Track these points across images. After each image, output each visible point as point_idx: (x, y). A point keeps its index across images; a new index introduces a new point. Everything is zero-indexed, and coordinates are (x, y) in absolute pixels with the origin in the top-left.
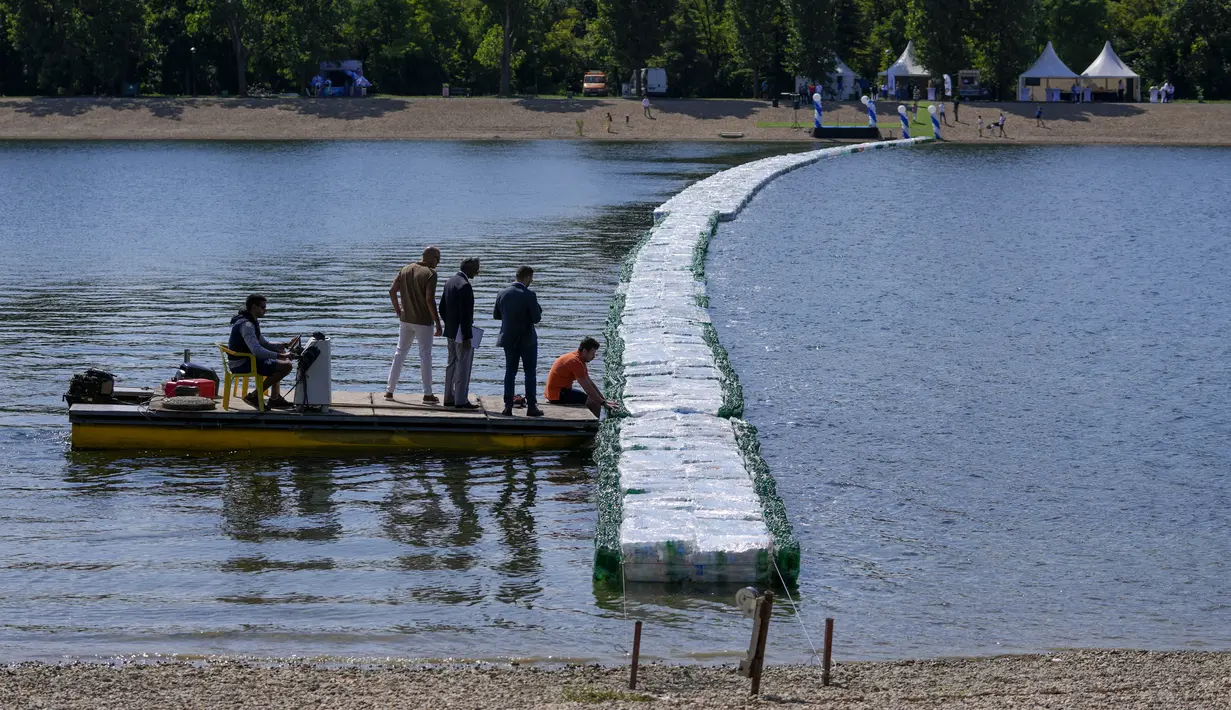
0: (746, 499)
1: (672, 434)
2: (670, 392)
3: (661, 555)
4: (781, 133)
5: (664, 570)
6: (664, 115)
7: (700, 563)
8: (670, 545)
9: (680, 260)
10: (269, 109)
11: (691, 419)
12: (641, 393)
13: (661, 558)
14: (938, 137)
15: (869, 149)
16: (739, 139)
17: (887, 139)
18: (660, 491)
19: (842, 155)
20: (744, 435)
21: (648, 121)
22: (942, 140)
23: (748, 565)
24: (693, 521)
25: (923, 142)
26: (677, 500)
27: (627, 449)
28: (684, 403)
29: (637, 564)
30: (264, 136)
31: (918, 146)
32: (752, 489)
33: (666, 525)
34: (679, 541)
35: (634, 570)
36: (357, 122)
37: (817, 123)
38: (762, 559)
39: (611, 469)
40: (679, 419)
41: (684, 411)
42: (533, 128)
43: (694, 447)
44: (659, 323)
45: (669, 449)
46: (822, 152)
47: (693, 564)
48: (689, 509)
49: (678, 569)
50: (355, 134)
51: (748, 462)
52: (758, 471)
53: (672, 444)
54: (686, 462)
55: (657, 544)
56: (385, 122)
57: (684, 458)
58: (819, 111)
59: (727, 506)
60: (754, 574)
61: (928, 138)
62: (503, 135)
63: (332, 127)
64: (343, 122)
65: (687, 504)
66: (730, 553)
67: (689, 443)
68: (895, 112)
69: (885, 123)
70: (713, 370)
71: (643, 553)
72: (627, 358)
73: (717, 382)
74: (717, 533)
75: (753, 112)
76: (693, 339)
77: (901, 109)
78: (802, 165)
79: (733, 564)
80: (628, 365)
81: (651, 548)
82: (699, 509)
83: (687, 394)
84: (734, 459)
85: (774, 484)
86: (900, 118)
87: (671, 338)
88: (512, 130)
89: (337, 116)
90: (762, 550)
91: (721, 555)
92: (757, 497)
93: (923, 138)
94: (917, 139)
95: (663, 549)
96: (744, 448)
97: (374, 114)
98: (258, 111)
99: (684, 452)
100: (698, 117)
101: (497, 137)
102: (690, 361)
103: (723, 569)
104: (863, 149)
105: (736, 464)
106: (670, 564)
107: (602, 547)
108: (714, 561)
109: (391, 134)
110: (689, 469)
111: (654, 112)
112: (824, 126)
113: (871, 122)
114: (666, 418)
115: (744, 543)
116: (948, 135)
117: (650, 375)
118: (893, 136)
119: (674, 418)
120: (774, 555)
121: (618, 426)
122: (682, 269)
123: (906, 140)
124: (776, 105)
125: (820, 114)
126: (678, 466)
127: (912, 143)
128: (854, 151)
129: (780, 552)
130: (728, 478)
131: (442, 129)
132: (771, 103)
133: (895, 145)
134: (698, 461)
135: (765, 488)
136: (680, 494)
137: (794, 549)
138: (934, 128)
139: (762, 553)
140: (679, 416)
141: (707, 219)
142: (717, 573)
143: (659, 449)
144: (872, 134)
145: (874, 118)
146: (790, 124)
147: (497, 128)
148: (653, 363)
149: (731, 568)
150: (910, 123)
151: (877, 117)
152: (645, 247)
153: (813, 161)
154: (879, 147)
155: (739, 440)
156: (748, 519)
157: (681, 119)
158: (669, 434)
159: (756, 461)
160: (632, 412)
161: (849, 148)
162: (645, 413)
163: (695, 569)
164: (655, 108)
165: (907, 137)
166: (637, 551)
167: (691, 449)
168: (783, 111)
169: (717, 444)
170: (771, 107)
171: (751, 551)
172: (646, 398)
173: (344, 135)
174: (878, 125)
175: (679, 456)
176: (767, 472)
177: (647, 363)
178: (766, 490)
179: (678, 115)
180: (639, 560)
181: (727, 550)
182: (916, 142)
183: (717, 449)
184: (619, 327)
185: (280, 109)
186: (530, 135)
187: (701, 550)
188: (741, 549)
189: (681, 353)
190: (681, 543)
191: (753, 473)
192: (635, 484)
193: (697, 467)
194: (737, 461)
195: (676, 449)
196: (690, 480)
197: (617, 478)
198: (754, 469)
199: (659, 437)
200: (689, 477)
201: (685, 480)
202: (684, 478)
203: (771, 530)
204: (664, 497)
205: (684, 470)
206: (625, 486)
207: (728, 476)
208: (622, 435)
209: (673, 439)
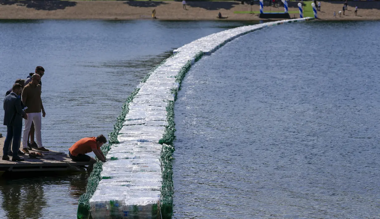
0: (157, 180)
1: (133, 151)
2: (140, 132)
3: (108, 207)
4: (244, 16)
5: (109, 214)
6: (192, 8)
7: (126, 210)
8: (112, 203)
9: (172, 73)
10: (13, 5)
11: (144, 144)
12: (127, 132)
13: (108, 208)
14: (316, 17)
15: (285, 23)
16: (225, 19)
17: (292, 18)
18: (118, 177)
19: (274, 25)
20: (166, 151)
21: (185, 11)
22: (318, 18)
23: (147, 211)
24: (128, 191)
25: (309, 19)
26: (124, 181)
28: (144, 138)
29: (96, 211)
30: (10, 17)
31: (308, 22)
32: (161, 176)
33: (114, 193)
34: (116, 201)
35: (95, 214)
36: (53, 11)
37: (261, 11)
38: (155, 209)
39: (98, 167)
40: (139, 144)
41: (142, 141)
42: (133, 14)
44: (148, 101)
45: (127, 158)
46: (264, 24)
47: (122, 211)
48: (128, 186)
49: (116, 213)
50: (52, 17)
51: (163, 164)
52: (167, 168)
53: (130, 156)
54: (134, 164)
55: (106, 202)
56: (65, 11)
57: (134, 162)
58: (262, 6)
59: (146, 184)
60: (151, 216)
61: (311, 18)
62: (119, 18)
63: (41, 14)
64: (46, 12)
65: (128, 183)
66: (140, 206)
67: (138, 155)
68: (296, 6)
69: (292, 11)
70: (165, 122)
71: (99, 206)
72: (128, 117)
73: (164, 127)
74: (137, 196)
75: (232, 7)
76: (161, 108)
77: (299, 4)
78: (255, 30)
79: (141, 211)
80: (127, 120)
81: (103, 204)
82: (132, 186)
83: (147, 133)
84: (156, 163)
85: (172, 174)
86: (299, 9)
87: (150, 108)
88: (123, 15)
89: (44, 9)
90: (154, 204)
91: (135, 207)
92: (162, 180)
93: (309, 18)
94: (306, 18)
95: (108, 204)
96: (163, 157)
97: (60, 8)
98: (8, 6)
99: (134, 159)
100: (207, 9)
101: (116, 18)
102: (155, 118)
103: (137, 213)
104: (282, 23)
105: (157, 165)
106: (112, 211)
107: (81, 204)
108: (132, 209)
109: (68, 17)
110: (135, 167)
111: (187, 7)
112: (264, 12)
113: (285, 11)
114: (133, 144)
115: (146, 201)
116: (321, 16)
117: (135, 125)
118: (296, 17)
119: (137, 144)
120: (161, 206)
121: (110, 147)
122: (171, 77)
123: (302, 19)
124: (243, 3)
125: (263, 8)
126: (129, 166)
127: (304, 20)
128: (279, 24)
129: (163, 205)
131: (92, 14)
132: (240, 2)
133: (296, 21)
134: (140, 164)
135: (167, 176)
136: (126, 179)
137: (169, 204)
138: (314, 13)
139: (154, 206)
140: (139, 143)
141: (195, 55)
142: (134, 215)
143: (123, 158)
144: (286, 16)
145: (287, 8)
146: (249, 12)
147: (116, 14)
148: (138, 119)
149: (141, 213)
150: (303, 11)
151: (289, 8)
152: (159, 67)
153: (260, 29)
154: (290, 22)
155: (162, 153)
156: (154, 190)
157: (200, 10)
158: (131, 151)
159: (167, 164)
160: (119, 141)
161: (276, 22)
162: (125, 141)
163: (124, 213)
164: (188, 5)
165: (302, 17)
166: (97, 205)
167: (138, 158)
168: (246, 6)
169: (151, 155)
170: (241, 5)
171: (149, 205)
172: (129, 135)
173: (47, 17)
174: (289, 12)
175: (131, 161)
176: (171, 169)
177: (135, 119)
178: (168, 177)
179: (198, 8)
180: (98, 210)
181: (138, 204)
182: (306, 20)
183: (150, 158)
184: (130, 103)
185: (17, 5)
186: (131, 17)
187: (126, 205)
188: (145, 204)
189: (153, 115)
190: (117, 201)
191: (164, 169)
192: (108, 174)
193: (138, 166)
194: (157, 164)
195: (131, 158)
196: (133, 172)
197: (100, 171)
198: (165, 167)
199: (126, 153)
200: (134, 171)
201: (131, 172)
202: (131, 171)
203: (163, 195)
204: (118, 180)
205: (132, 168)
206: (102, 175)
207: (152, 170)
208: (109, 152)
209: (132, 153)
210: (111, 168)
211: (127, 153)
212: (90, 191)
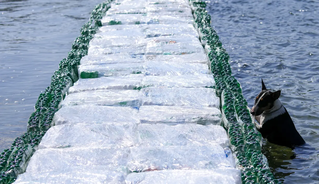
1: (145, 10)
20: (198, 10)
27: (105, 24)
43: (158, 22)
45: (138, 23)
48: (135, 105)
51: (202, 35)
52: (212, 44)
53: (142, 19)
54: (149, 36)
57: (148, 32)
67: (156, 17)
84: (190, 32)
96: (199, 22)
99: (151, 25)
126: (141, 41)
130: (183, 53)
134: (160, 35)
136: (133, 80)
143: (130, 23)
155: (194, 14)
158: (142, 11)
159: (207, 33)
167: (155, 23)
169: (178, 18)
175: (144, 30)
176: (220, 45)
183: (177, 22)
191: (207, 47)
192: (94, 64)
193: (158, 41)
194: (193, 34)
195: (144, 23)
196: (147, 58)
197: (81, 56)
198: (208, 42)
199: (135, 13)
200: (149, 53)
201: (144, 56)
202: (143, 54)
203: (234, 143)
204: (113, 85)
205: (146, 45)
206: (81, 69)
207: (184, 51)
208: (108, 13)
209: (145, 14)
210: (105, 47)
211: (138, 13)
212: (37, 127)
